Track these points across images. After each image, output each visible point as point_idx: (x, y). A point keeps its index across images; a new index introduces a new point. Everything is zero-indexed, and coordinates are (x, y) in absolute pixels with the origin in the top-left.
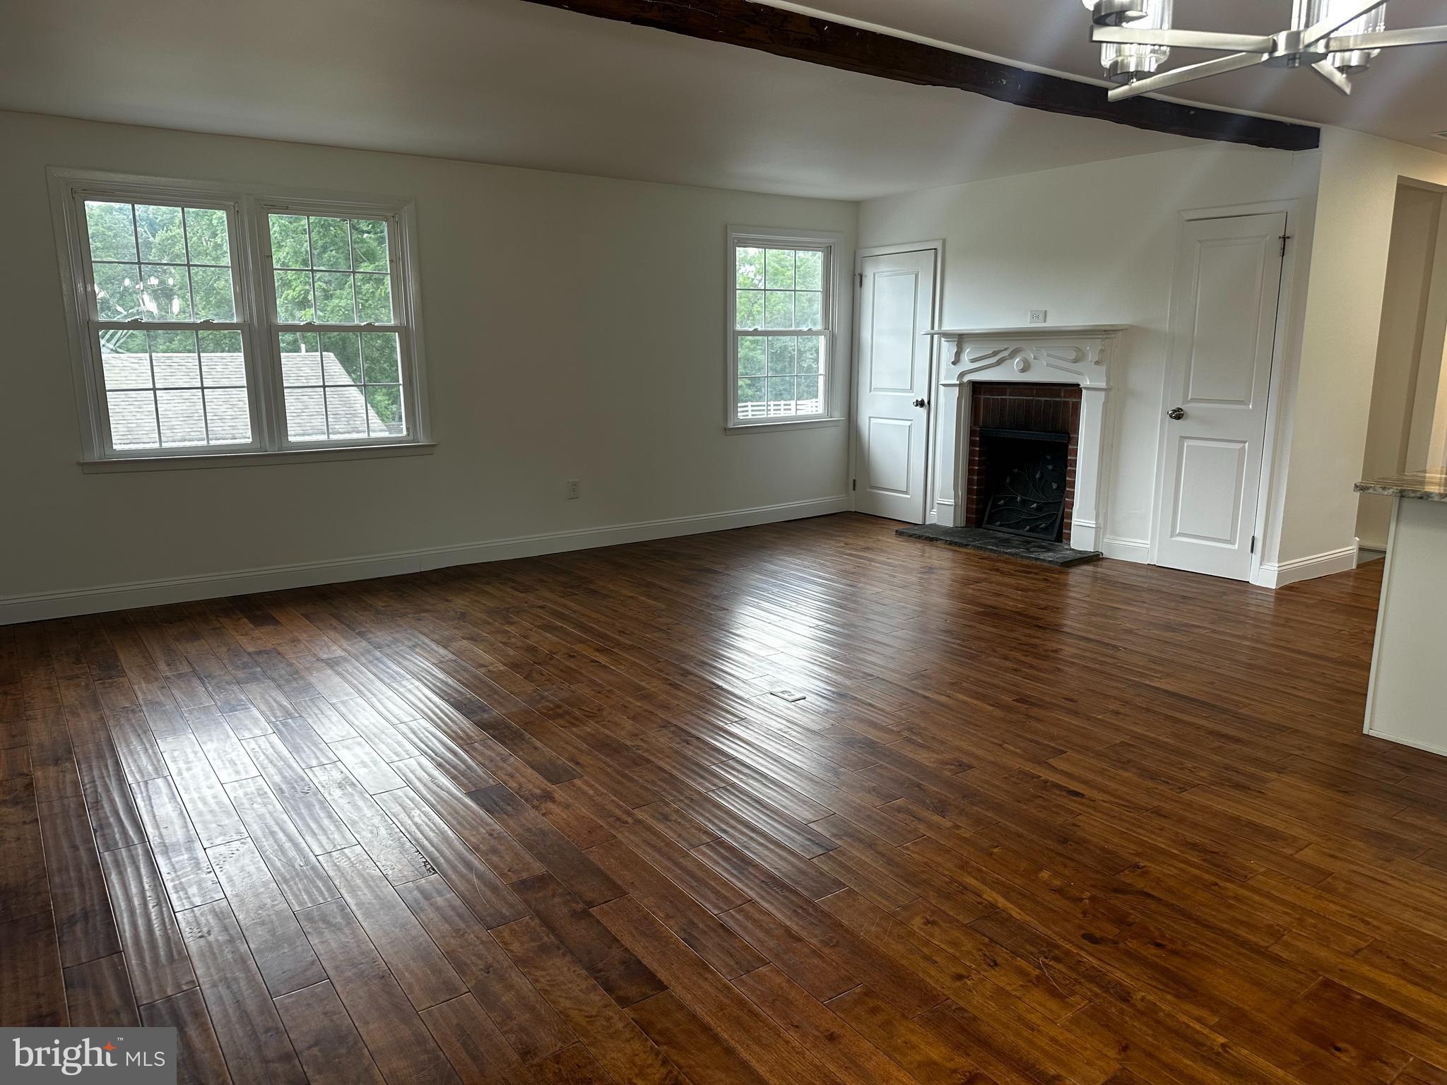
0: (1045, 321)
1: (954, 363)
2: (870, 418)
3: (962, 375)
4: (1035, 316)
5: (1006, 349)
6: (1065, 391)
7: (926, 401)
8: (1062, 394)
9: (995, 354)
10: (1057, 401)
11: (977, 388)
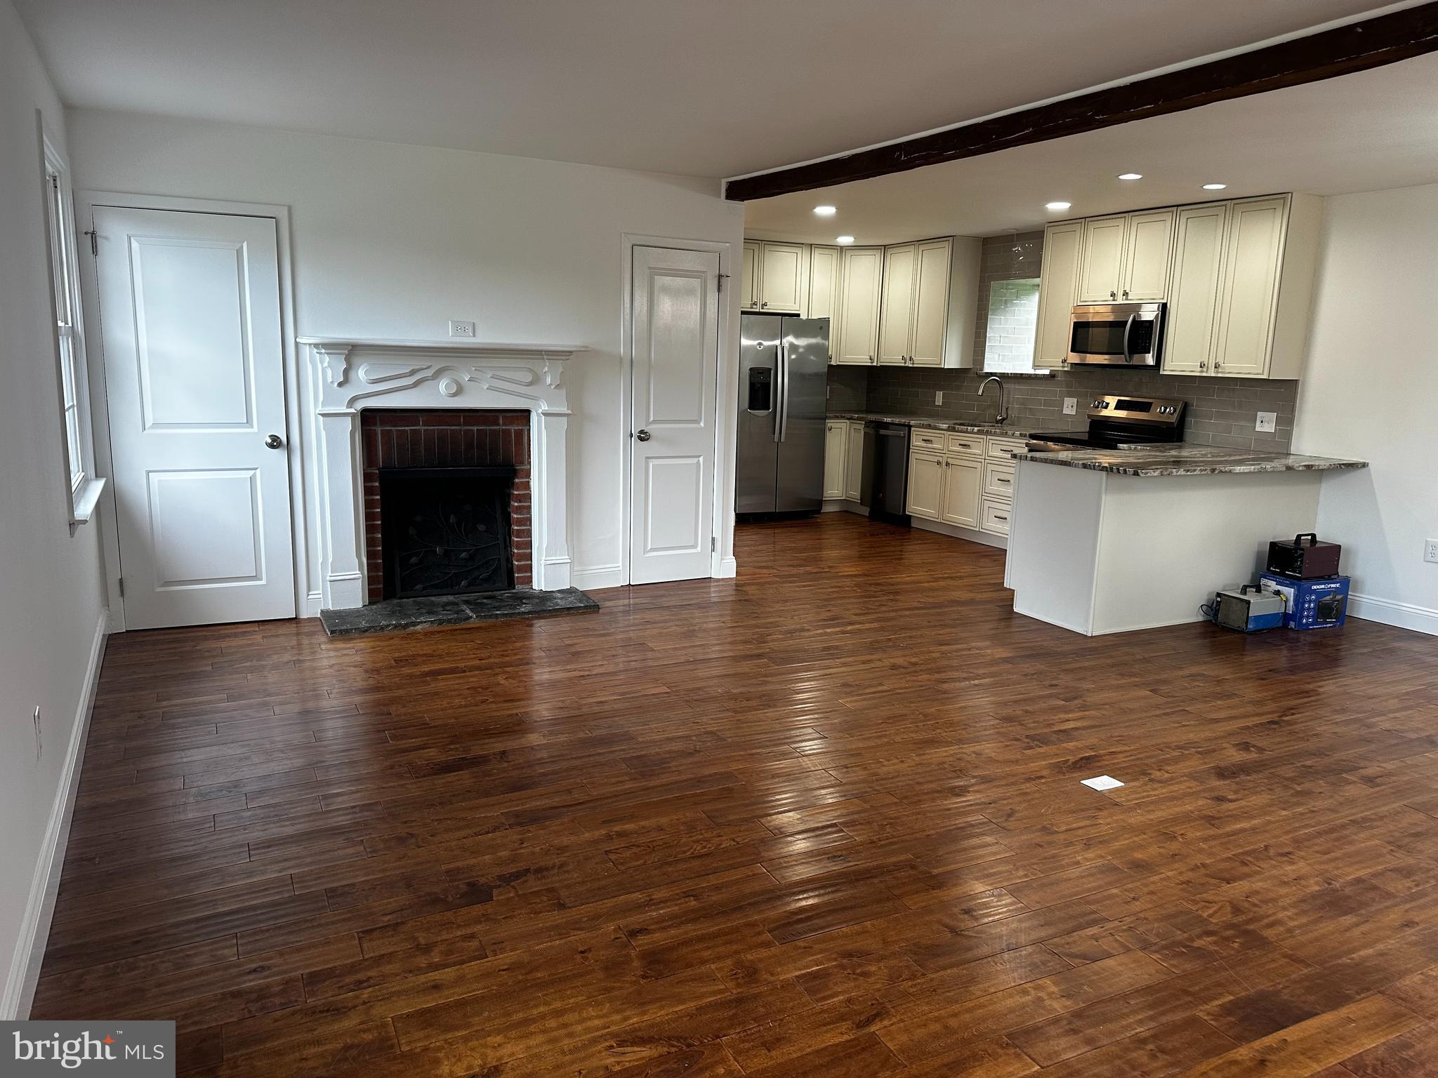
0: (474, 336)
1: (340, 385)
2: (148, 472)
3: (352, 402)
4: (459, 327)
5: (428, 367)
6: (504, 418)
7: (284, 439)
8: (501, 422)
9: (413, 373)
10: (496, 430)
11: (369, 419)
